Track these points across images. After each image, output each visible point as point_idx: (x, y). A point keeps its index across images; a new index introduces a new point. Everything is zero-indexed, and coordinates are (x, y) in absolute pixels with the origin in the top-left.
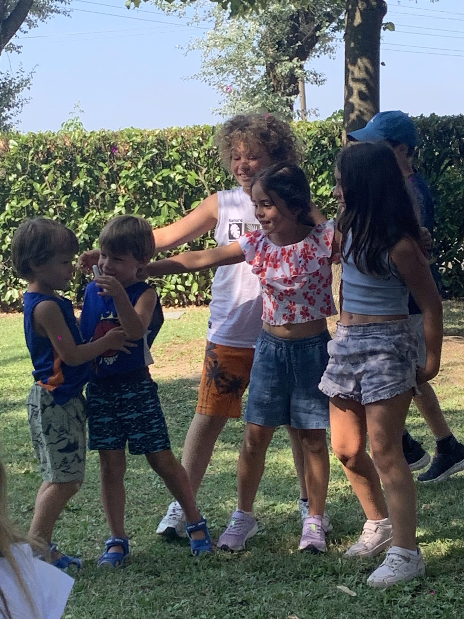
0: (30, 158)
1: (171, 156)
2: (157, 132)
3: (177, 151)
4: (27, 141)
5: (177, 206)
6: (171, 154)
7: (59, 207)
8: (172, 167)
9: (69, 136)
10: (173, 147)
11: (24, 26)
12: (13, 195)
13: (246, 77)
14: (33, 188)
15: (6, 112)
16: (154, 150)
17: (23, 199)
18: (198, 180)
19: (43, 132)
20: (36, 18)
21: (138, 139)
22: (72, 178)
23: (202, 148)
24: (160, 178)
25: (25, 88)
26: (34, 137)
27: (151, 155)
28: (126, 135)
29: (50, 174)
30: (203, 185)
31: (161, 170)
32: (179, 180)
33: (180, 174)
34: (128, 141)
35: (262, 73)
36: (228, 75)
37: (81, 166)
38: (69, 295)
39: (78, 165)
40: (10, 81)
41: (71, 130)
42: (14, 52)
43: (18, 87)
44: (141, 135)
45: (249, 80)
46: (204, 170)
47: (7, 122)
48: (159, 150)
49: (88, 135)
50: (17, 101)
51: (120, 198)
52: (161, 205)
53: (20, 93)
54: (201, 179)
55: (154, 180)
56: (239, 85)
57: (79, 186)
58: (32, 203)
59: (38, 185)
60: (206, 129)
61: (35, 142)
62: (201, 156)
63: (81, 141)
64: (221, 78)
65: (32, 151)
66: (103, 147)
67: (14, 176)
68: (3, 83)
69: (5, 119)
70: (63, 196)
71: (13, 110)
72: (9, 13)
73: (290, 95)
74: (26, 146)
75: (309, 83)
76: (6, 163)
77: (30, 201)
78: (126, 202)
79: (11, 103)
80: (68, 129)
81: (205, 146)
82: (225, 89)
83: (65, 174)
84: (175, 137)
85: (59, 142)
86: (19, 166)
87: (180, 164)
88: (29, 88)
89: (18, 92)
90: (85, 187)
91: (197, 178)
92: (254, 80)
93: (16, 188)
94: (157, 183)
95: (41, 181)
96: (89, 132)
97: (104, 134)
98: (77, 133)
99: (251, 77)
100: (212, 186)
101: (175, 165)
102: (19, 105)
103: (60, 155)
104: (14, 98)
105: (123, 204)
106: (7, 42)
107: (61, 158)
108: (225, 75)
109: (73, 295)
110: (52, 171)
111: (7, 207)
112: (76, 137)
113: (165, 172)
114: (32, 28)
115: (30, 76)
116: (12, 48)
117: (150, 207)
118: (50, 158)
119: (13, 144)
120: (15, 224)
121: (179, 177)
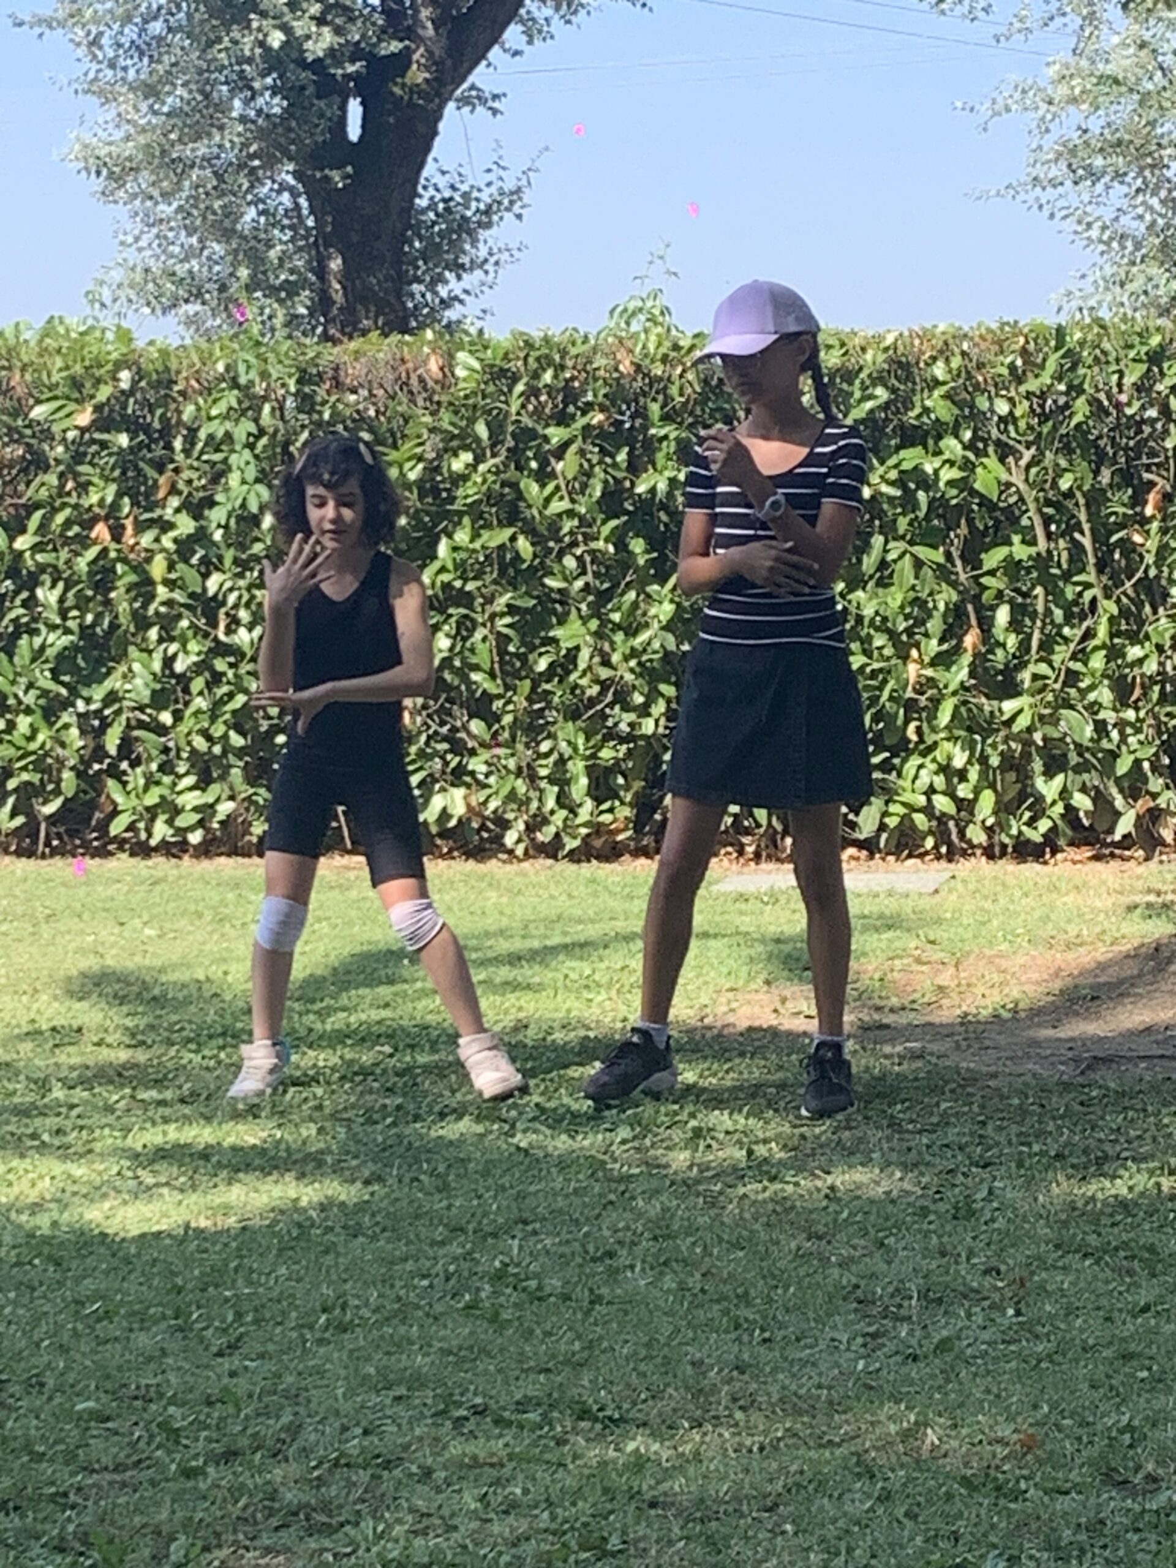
0: (514, 407)
1: (926, 411)
2: (889, 340)
3: (947, 396)
4: (506, 357)
5: (941, 560)
6: (928, 403)
7: (592, 552)
8: (931, 442)
9: (629, 344)
10: (937, 383)
11: (513, 34)
12: (460, 514)
13: (1163, 194)
14: (520, 496)
15: (452, 285)
16: (880, 392)
17: (488, 526)
18: (1009, 485)
19: (556, 332)
20: (548, 11)
21: (834, 359)
22: (634, 468)
23: (1022, 389)
24: (893, 475)
25: (508, 216)
26: (529, 344)
27: (869, 405)
29: (570, 454)
30: (1021, 499)
31: (898, 448)
32: (950, 483)
33: (952, 463)
36: (1108, 187)
37: (661, 433)
38: (611, 810)
39: (653, 431)
40: (466, 195)
41: (635, 327)
42: (480, 109)
43: (487, 212)
44: (843, 345)
46: (1027, 455)
47: (452, 314)
48: (894, 390)
49: (685, 343)
50: (483, 252)
52: (892, 556)
53: (494, 230)
54: (1018, 479)
55: (874, 479)
56: (1141, 217)
57: (653, 490)
58: (513, 539)
59: (535, 487)
60: (1037, 335)
61: (531, 360)
62: (1018, 413)
63: (665, 359)
64: (1086, 199)
65: (520, 387)
67: (467, 457)
68: (445, 201)
69: (445, 304)
70: (604, 522)
71: (471, 279)
74: (503, 372)
76: (446, 419)
77: (509, 532)
79: (465, 260)
80: (628, 323)
81: (1032, 385)
83: (613, 457)
84: (944, 352)
85: (600, 361)
86: (481, 429)
87: (957, 437)
88: (519, 217)
89: (489, 225)
90: (670, 494)
91: (1004, 476)
93: (469, 493)
94: (885, 489)
95: (543, 476)
96: (690, 334)
98: (653, 338)
100: (1048, 503)
101: (939, 437)
102: (488, 267)
103: (600, 398)
104: (474, 242)
106: (463, 79)
107: (602, 409)
108: (1100, 187)
109: (625, 812)
110: (573, 448)
111: (443, 548)
112: (651, 347)
113: (910, 457)
114: (537, 42)
115: (524, 182)
116: (476, 99)
117: (860, 561)
118: (571, 409)
119: (466, 364)
120: (465, 599)
121: (948, 474)
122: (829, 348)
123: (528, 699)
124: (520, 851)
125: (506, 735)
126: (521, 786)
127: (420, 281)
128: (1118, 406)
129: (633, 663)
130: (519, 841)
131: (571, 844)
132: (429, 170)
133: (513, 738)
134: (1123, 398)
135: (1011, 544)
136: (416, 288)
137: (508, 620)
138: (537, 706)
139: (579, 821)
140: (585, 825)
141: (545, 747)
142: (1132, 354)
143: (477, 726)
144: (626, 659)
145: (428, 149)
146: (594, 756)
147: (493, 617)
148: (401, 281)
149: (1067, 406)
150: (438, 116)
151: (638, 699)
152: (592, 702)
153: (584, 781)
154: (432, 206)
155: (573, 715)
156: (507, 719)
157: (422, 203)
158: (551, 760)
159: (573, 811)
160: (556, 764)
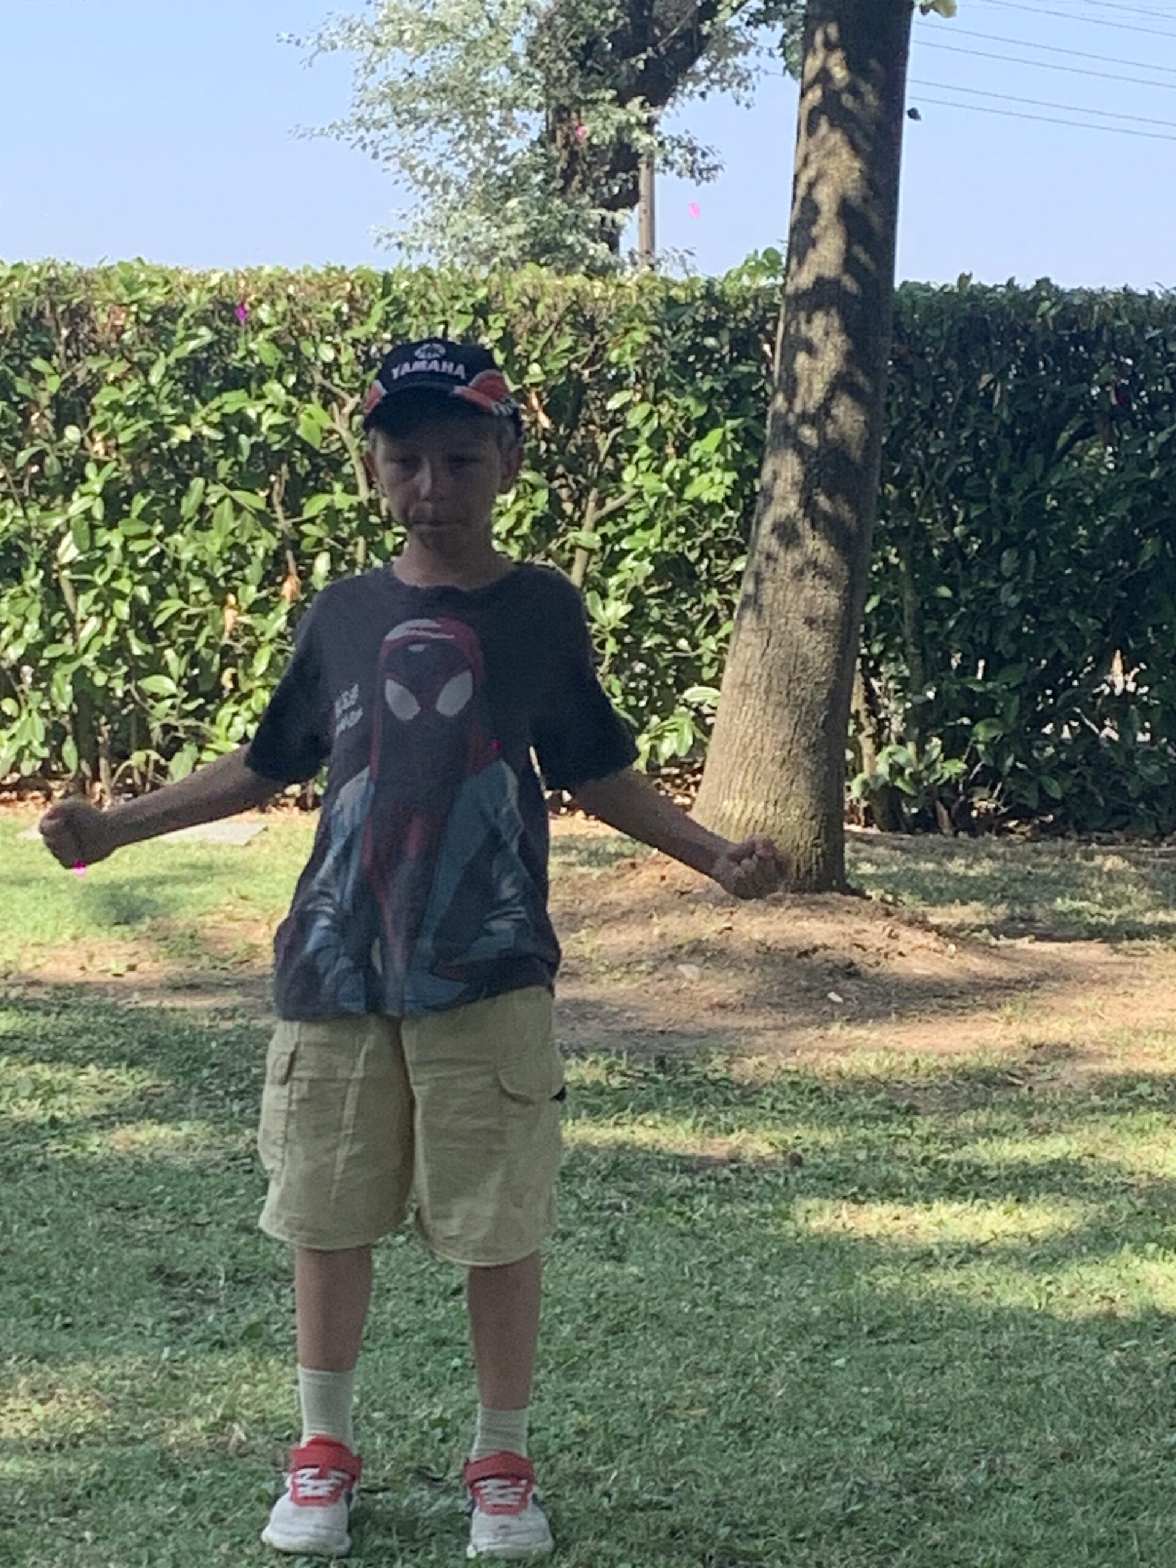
1: (250, 353)
2: (215, 280)
3: (274, 340)
5: (262, 506)
6: (253, 346)
8: (253, 385)
10: (263, 326)
13: (486, 142)
16: (203, 331)
18: (332, 432)
21: (157, 297)
23: (349, 335)
24: (216, 418)
27: (192, 344)
28: (122, 280)
30: (344, 448)
31: (220, 391)
32: (271, 428)
33: (275, 408)
34: (126, 300)
35: (534, 135)
36: (432, 132)
44: (167, 282)
45: (492, 150)
46: (351, 403)
48: (217, 331)
51: (90, 470)
52: (212, 500)
54: (341, 426)
55: (196, 421)
56: (463, 164)
60: (365, 281)
62: (343, 360)
64: (409, 141)
66: (47, 312)
73: (613, 204)
75: (672, 174)
78: (108, 483)
81: (357, 332)
82: (419, 173)
84: (270, 295)
87: (280, 381)
91: (328, 424)
92: (509, 152)
94: (206, 431)
96: (9, 264)
97: (52, 273)
99: (499, 143)
101: (262, 381)
105: (98, 488)
108: (423, 132)
113: (233, 401)
117: (178, 504)
121: (271, 419)
122: (153, 285)
135: (331, 492)
142: (458, 305)
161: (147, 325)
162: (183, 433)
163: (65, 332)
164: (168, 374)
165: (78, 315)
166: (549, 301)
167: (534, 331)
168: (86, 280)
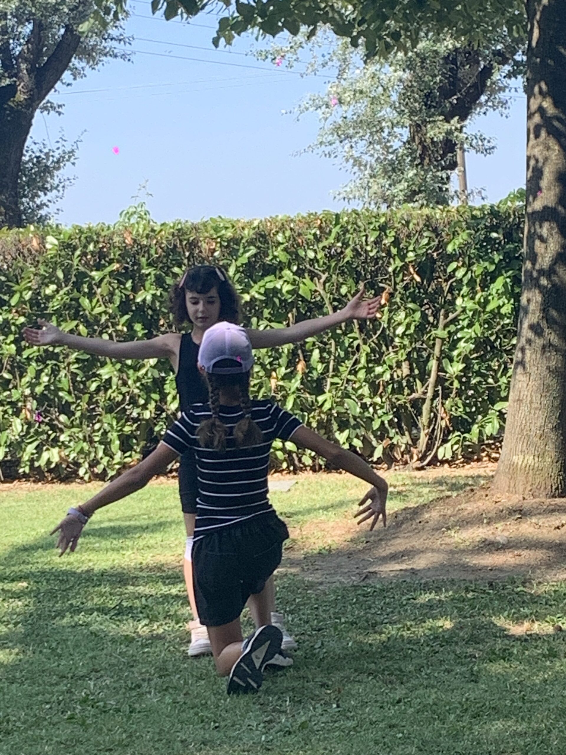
0: (76, 262)
1: (275, 257)
2: (256, 224)
3: (285, 250)
4: (70, 237)
6: (276, 253)
7: (116, 331)
8: (278, 273)
9: (130, 229)
10: (280, 244)
11: (67, 76)
12: (51, 315)
13: (382, 144)
14: (80, 305)
15: (42, 198)
16: (252, 247)
17: (65, 320)
18: (316, 291)
19: (94, 225)
20: (83, 64)
21: (229, 234)
22: (135, 290)
23: (321, 245)
25: (68, 163)
26: (81, 231)
27: (247, 255)
28: (212, 227)
29: (103, 284)
30: (322, 298)
31: (263, 277)
32: (288, 292)
33: (288, 283)
34: (215, 236)
35: (405, 140)
37: (147, 272)
38: (130, 456)
39: (143, 271)
40: (47, 154)
41: (133, 221)
42: (52, 112)
43: (58, 162)
44: (233, 227)
45: (386, 148)
46: (324, 277)
47: (43, 212)
48: (259, 248)
49: (158, 228)
50: (56, 181)
53: (61, 171)
54: (320, 288)
55: (252, 292)
56: (372, 155)
57: (144, 301)
58: (77, 326)
59: (87, 301)
60: (326, 219)
61: (82, 238)
62: (319, 257)
63: (147, 236)
65: (78, 253)
66: (178, 245)
67: (53, 287)
68: (38, 157)
69: (39, 207)
70: (122, 316)
71: (51, 195)
72: (46, 59)
74: (69, 246)
75: (472, 152)
76: (42, 269)
77: (75, 323)
79: (48, 186)
80: (129, 219)
81: (325, 243)
83: (124, 284)
84: (282, 229)
85: (116, 239)
86: (60, 274)
87: (290, 269)
88: (73, 164)
89: (58, 168)
90: (153, 302)
91: (314, 288)
92: (394, 148)
93: (55, 304)
94: (257, 296)
95: (91, 295)
96: (159, 224)
97: (179, 227)
98: (141, 226)
99: (388, 144)
100: (335, 300)
101: (281, 269)
102: (59, 188)
103: (117, 257)
104: (52, 177)
106: (43, 98)
107: (118, 262)
109: (137, 456)
110: (105, 281)
112: (141, 231)
113: (269, 281)
114: (78, 79)
115: (75, 147)
116: (49, 108)
118: (103, 262)
119: (51, 241)
120: (55, 356)
121: (287, 288)
122: (226, 228)
123: (88, 404)
124: (86, 478)
125: (78, 421)
126: (86, 446)
127: (25, 196)
128: (366, 252)
129: (138, 384)
130: (86, 473)
131: (111, 473)
132: (28, 142)
133: (81, 423)
134: (369, 248)
136: (24, 200)
137: (76, 366)
138: (92, 407)
139: (115, 462)
140: (118, 463)
141: (97, 426)
142: (372, 227)
143: (63, 418)
144: (135, 382)
145: (27, 133)
146: (121, 430)
147: (69, 364)
148: (17, 197)
149: (342, 252)
150: (32, 117)
151: (142, 402)
152: (119, 404)
153: (117, 442)
154: (31, 160)
155: (109, 410)
156: (78, 414)
157: (25, 158)
158: (100, 433)
159: (112, 457)
160: (102, 434)
161: (226, 247)
162: (247, 297)
163: (187, 254)
164: (237, 271)
165: (193, 245)
166: (415, 221)
167: (409, 236)
168: (195, 228)
